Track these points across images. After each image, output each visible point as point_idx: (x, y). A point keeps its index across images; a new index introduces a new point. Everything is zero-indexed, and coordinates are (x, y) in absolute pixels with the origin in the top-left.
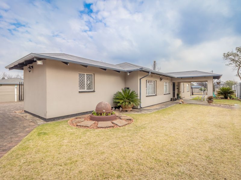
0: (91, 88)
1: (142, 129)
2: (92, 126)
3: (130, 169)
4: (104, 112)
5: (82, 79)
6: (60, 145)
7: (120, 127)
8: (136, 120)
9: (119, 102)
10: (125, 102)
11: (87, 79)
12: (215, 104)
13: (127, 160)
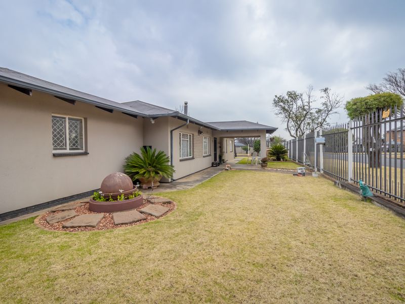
0: (79, 147)
1: (199, 216)
2: (102, 225)
3: (227, 292)
4: (121, 194)
5: (59, 128)
6: (48, 280)
7: (158, 217)
8: (179, 202)
9: (137, 173)
10: (149, 172)
11: (69, 129)
12: (270, 169)
13: (212, 276)
